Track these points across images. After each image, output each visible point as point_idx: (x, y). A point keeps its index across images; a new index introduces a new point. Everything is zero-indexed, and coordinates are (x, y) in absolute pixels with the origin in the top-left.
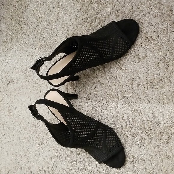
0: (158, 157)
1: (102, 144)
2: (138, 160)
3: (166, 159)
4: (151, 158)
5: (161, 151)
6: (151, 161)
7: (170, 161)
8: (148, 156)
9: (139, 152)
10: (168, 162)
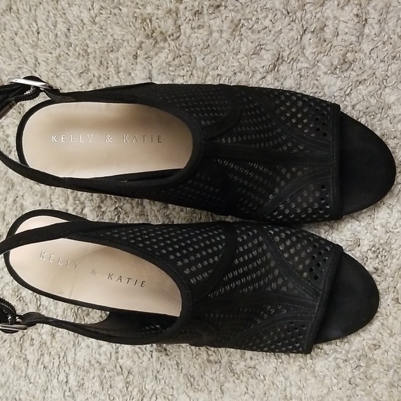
0: (207, 378)
1: (277, 272)
2: (155, 395)
3: (231, 381)
4: (189, 385)
5: (216, 359)
6: (190, 395)
7: (243, 386)
8: (181, 380)
9: (155, 373)
10: (238, 389)
